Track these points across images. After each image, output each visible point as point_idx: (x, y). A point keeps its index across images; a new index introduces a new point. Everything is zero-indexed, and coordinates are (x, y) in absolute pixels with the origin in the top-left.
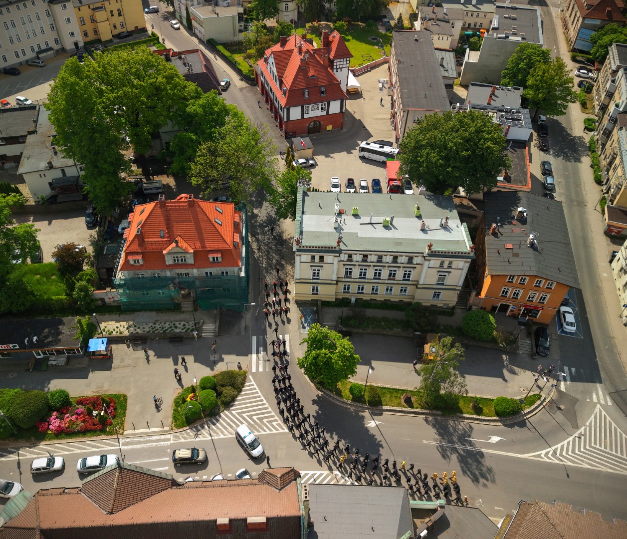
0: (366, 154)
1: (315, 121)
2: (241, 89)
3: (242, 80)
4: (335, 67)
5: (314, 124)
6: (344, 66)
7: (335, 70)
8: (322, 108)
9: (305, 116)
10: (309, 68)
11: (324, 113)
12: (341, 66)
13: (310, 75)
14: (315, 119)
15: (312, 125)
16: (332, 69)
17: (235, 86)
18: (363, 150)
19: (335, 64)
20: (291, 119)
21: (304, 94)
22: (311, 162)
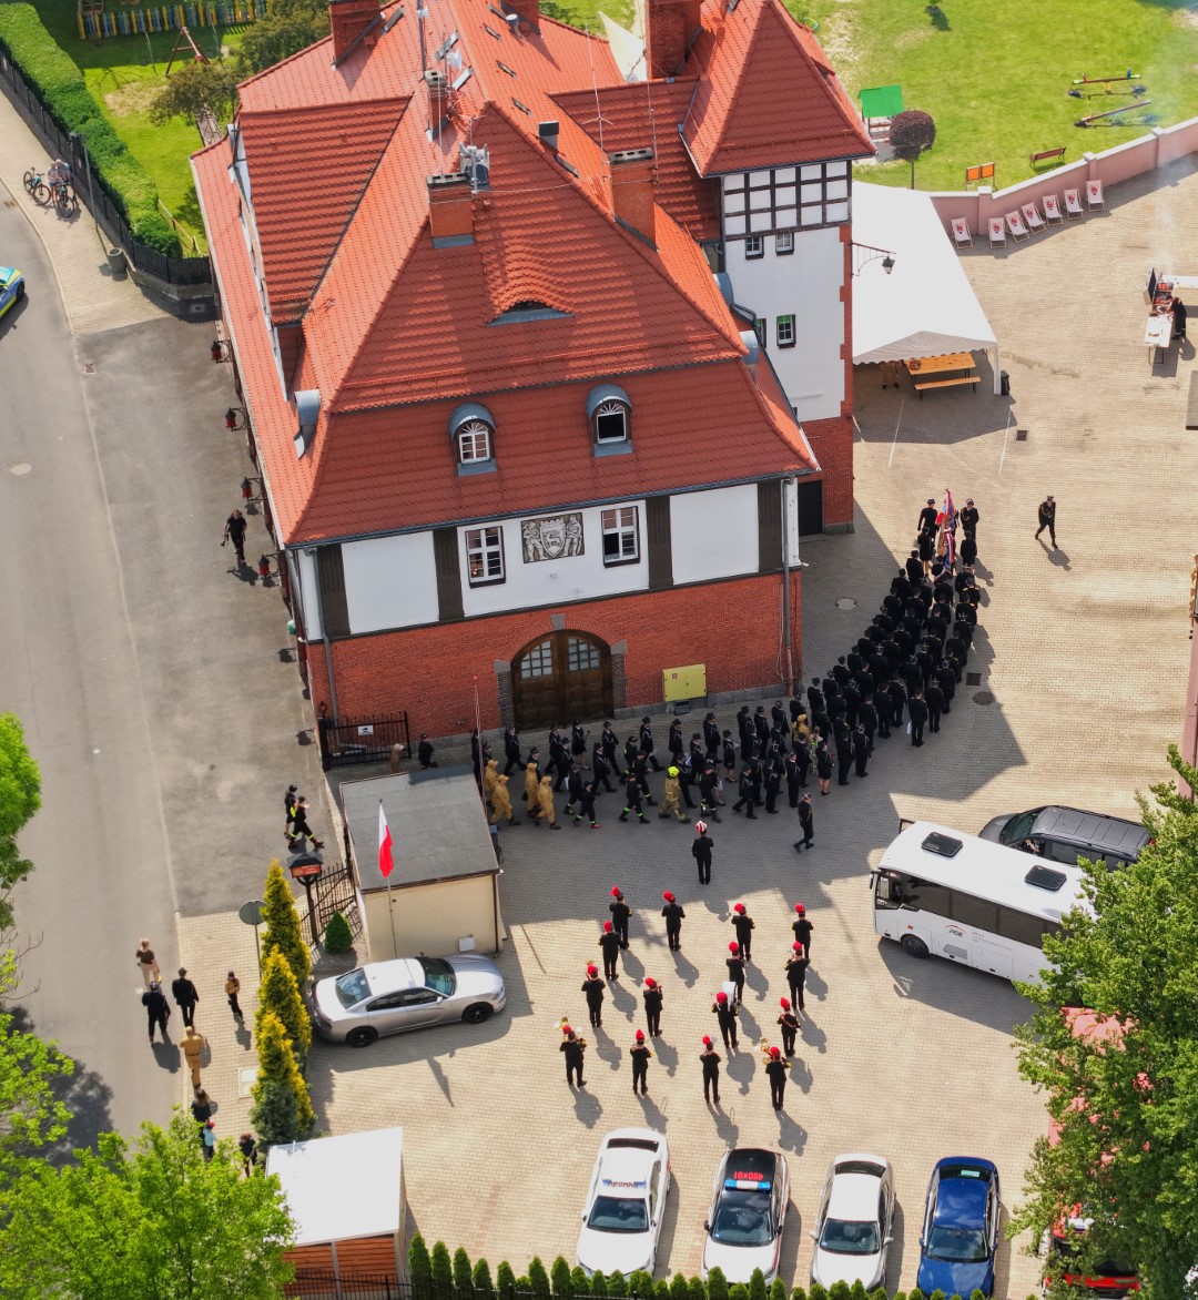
0: (933, 929)
1: (560, 638)
2: (95, 347)
3: (117, 270)
4: (734, 226)
5: (561, 658)
6: (811, 215)
7: (735, 251)
8: (610, 544)
9: (476, 602)
10: (500, 251)
11: (634, 577)
12: (786, 219)
13: (504, 298)
14: (559, 622)
15: (540, 665)
16: (713, 241)
17: (57, 318)
18: (903, 891)
19: (733, 203)
20: (360, 621)
21: (451, 445)
22: (474, 984)
